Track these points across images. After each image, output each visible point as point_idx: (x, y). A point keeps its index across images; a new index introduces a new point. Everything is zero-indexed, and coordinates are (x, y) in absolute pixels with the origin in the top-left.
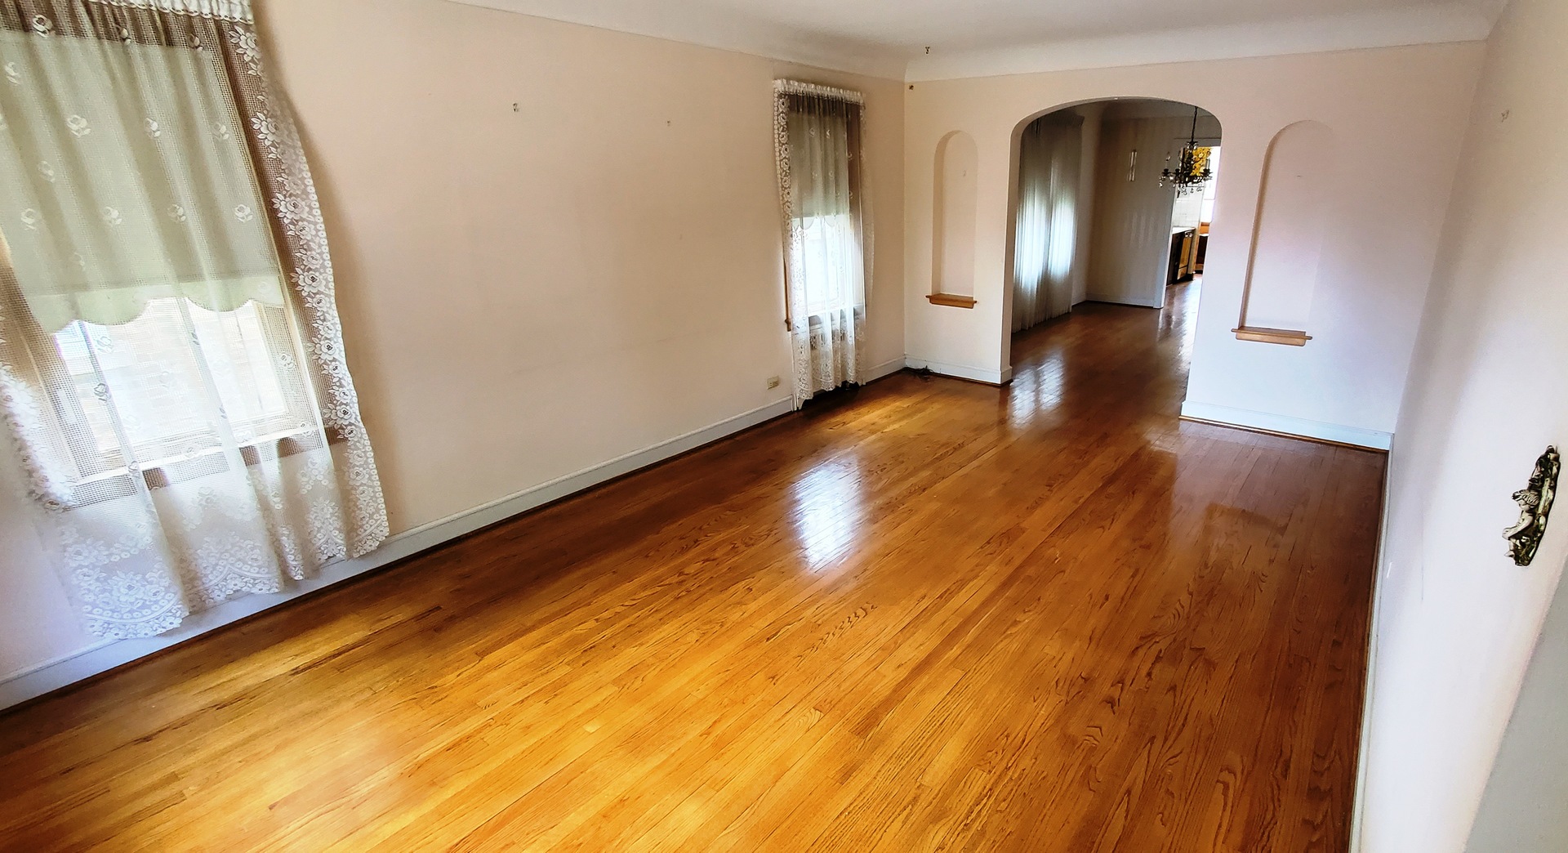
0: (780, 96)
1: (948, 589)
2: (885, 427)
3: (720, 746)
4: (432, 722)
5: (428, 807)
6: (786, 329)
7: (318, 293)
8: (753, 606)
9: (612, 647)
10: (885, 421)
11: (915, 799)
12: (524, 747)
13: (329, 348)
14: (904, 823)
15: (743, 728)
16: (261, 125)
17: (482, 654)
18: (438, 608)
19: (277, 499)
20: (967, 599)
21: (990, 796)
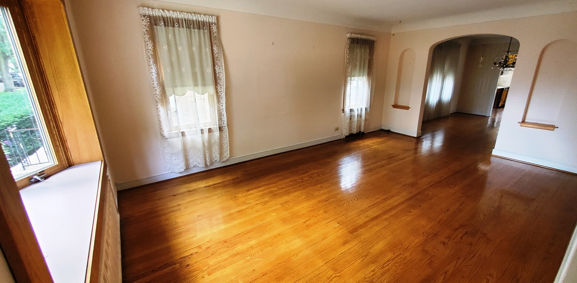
0: (348, 39)
1: (387, 197)
2: (372, 147)
3: (308, 227)
4: (235, 205)
5: (232, 224)
6: (342, 112)
7: (222, 91)
8: (322, 192)
9: (281, 195)
10: (372, 144)
11: (367, 255)
12: (256, 215)
13: (222, 106)
14: (362, 261)
15: (316, 223)
16: (215, 48)
17: (248, 191)
18: (239, 178)
19: (206, 143)
20: (393, 201)
21: (393, 261)
